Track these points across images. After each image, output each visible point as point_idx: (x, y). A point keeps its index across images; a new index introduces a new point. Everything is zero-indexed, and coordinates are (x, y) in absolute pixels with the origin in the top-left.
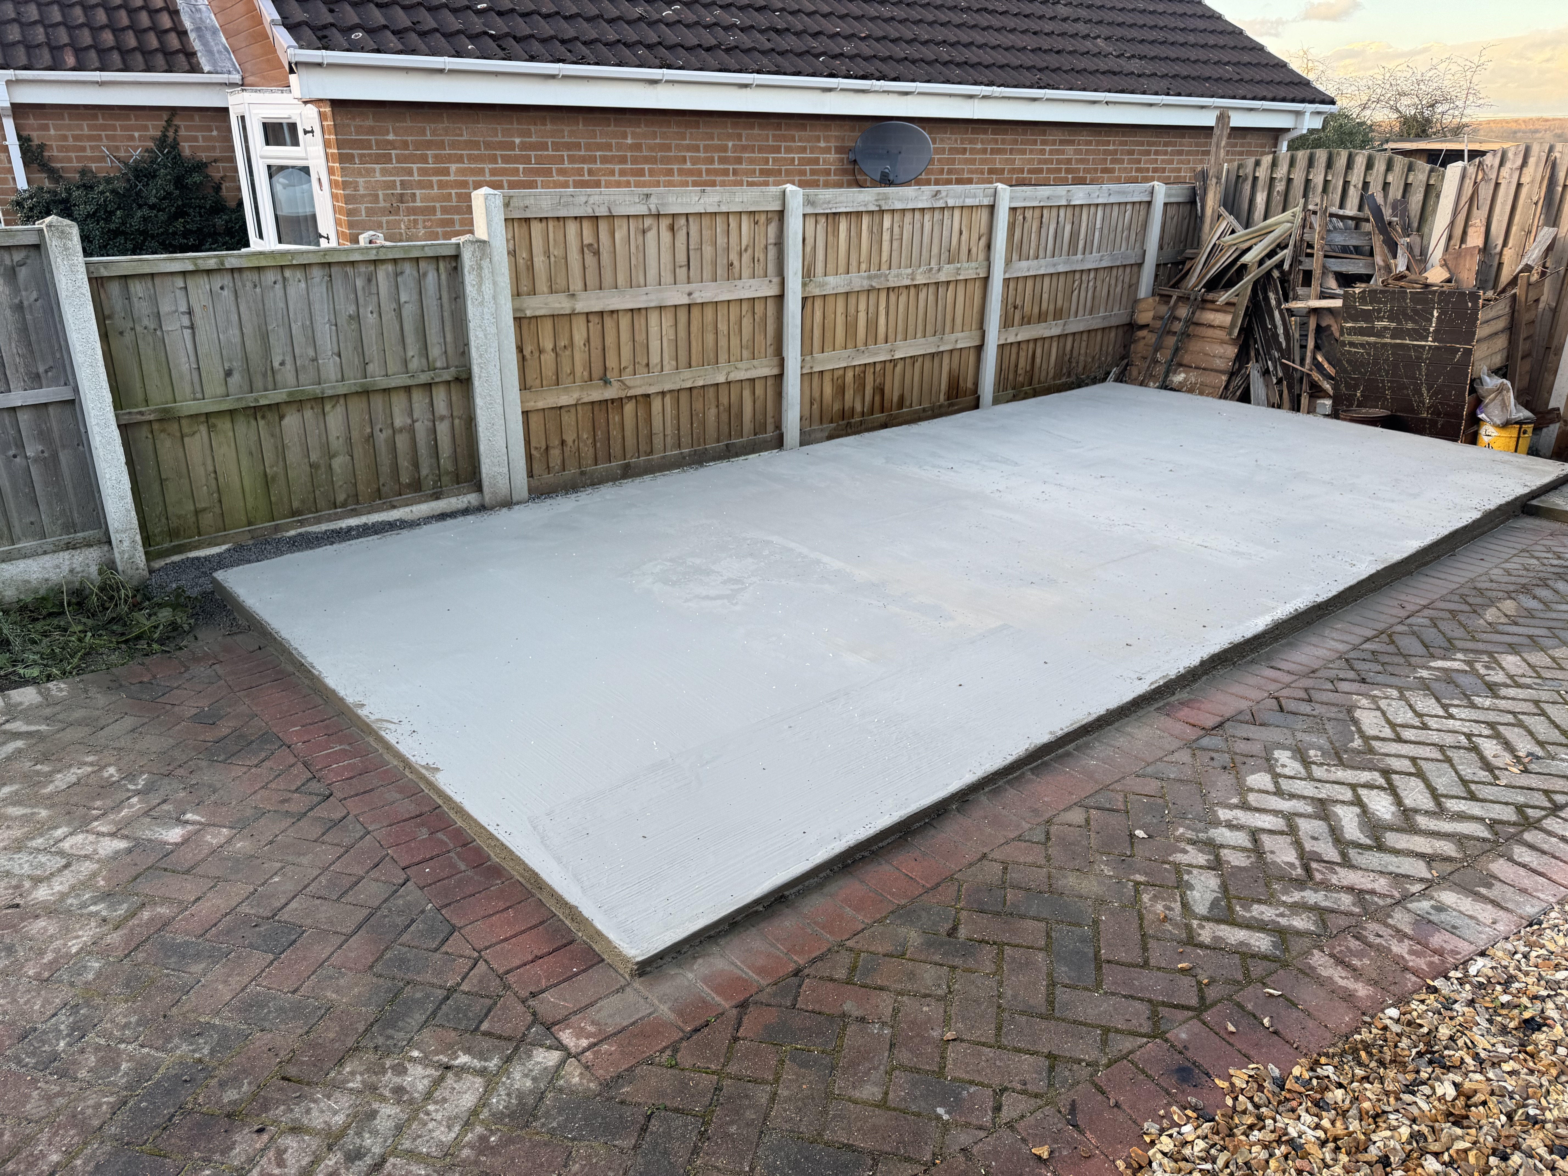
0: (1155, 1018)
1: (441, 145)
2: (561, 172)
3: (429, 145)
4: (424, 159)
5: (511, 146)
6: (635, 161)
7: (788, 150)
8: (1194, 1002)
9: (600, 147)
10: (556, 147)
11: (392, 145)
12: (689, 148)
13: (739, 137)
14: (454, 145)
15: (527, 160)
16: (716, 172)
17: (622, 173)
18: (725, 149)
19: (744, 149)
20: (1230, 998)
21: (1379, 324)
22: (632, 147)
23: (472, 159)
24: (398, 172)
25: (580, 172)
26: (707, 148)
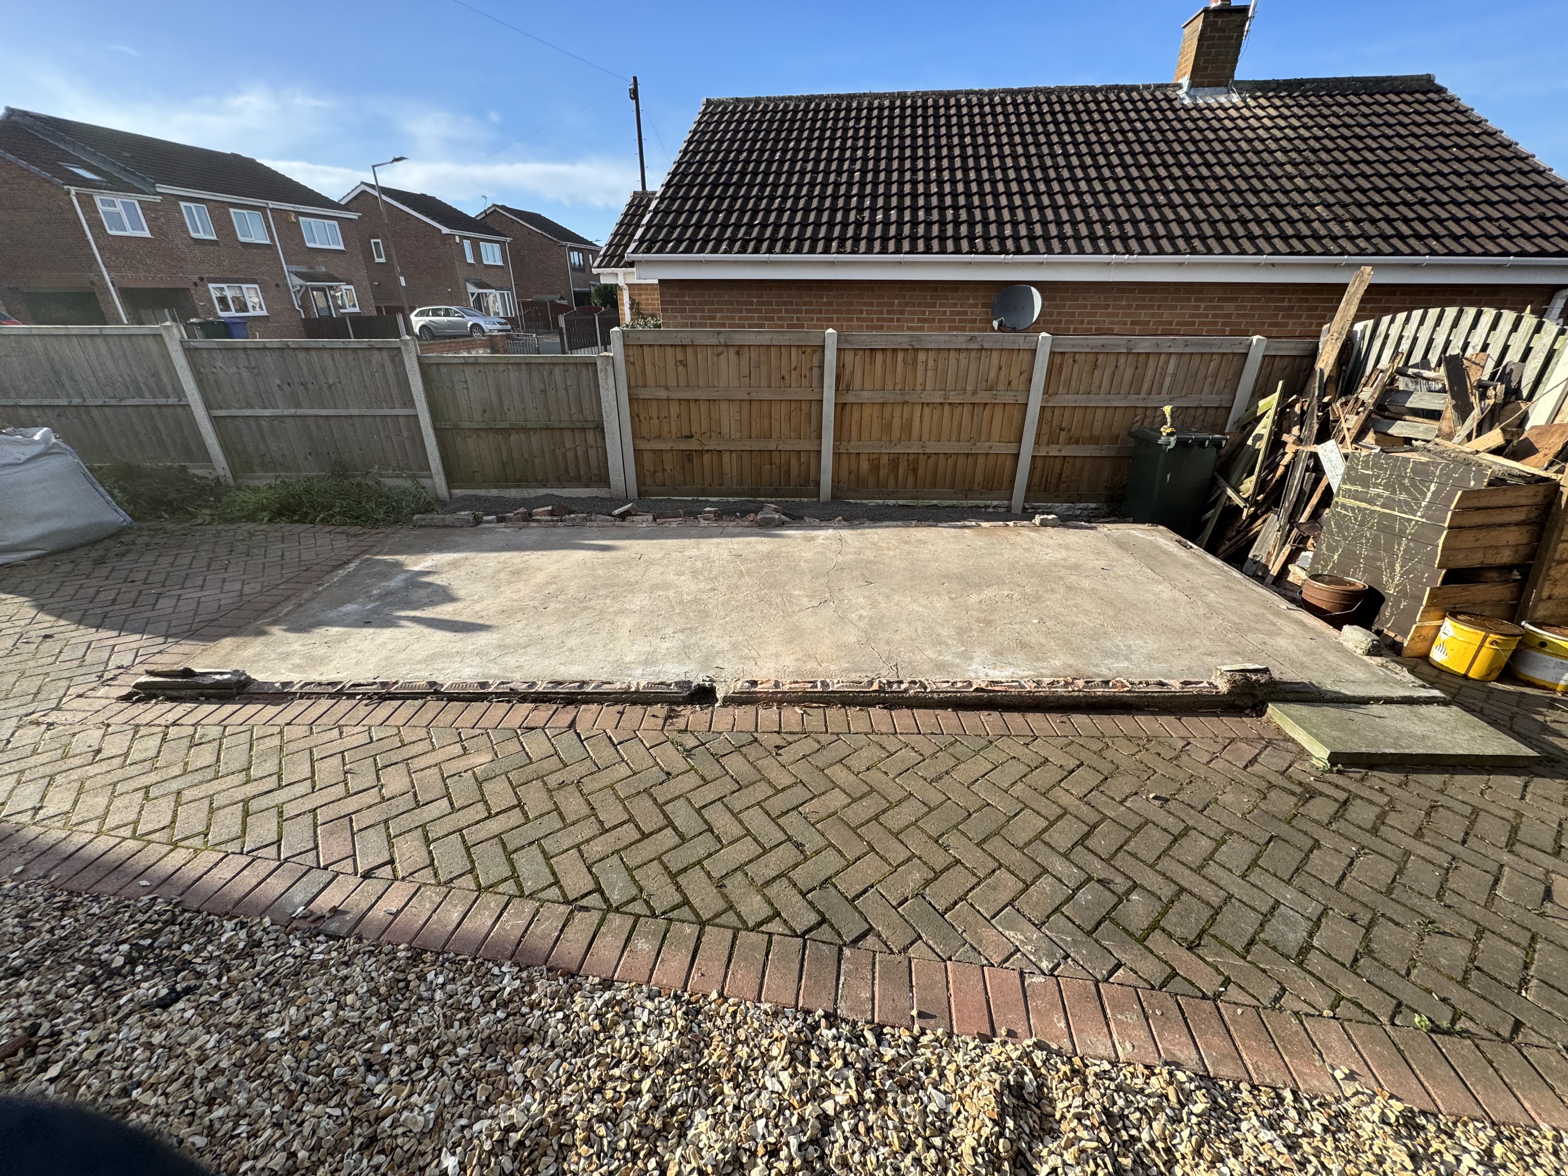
1: (713, 303)
2: (780, 319)
3: (706, 303)
4: (703, 311)
5: (752, 303)
6: (827, 312)
7: (942, 305)
9: (805, 304)
10: (778, 304)
11: (687, 303)
12: (865, 304)
13: (904, 297)
14: (719, 303)
15: (760, 311)
16: (884, 320)
17: (818, 319)
18: (893, 305)
19: (907, 304)
21: (1373, 491)
22: (825, 304)
23: (728, 310)
24: (689, 317)
25: (791, 319)
26: (878, 304)
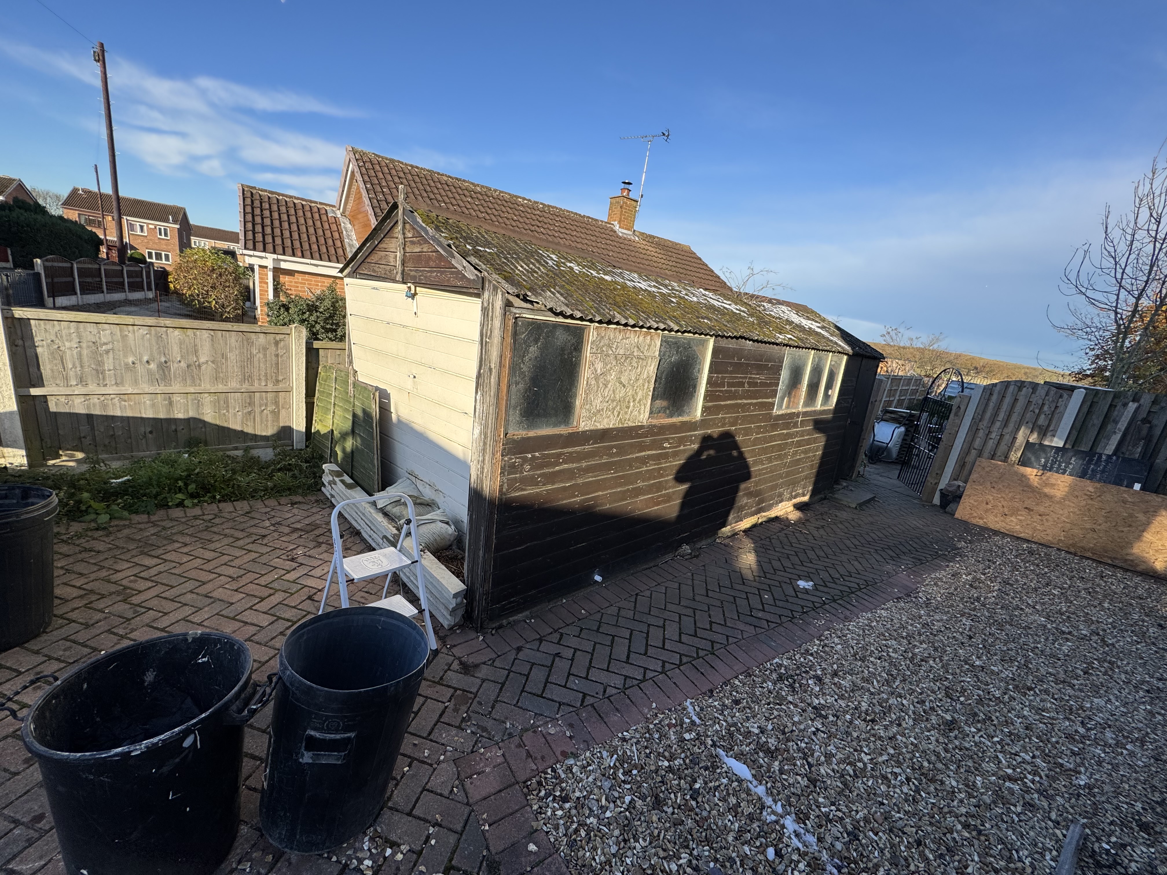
0: (663, 666)
8: (678, 663)
20: (690, 662)
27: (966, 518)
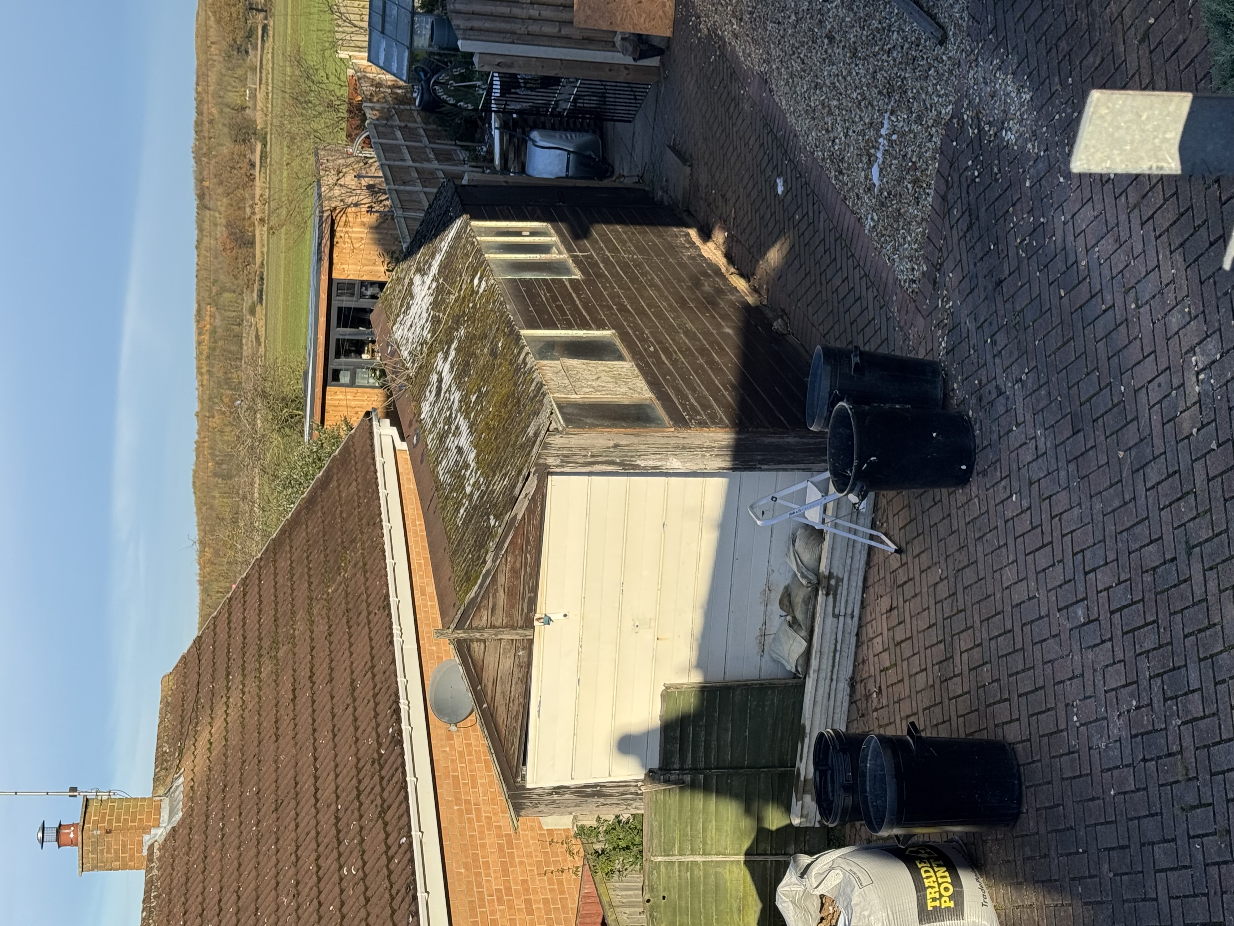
27: (669, 22)
